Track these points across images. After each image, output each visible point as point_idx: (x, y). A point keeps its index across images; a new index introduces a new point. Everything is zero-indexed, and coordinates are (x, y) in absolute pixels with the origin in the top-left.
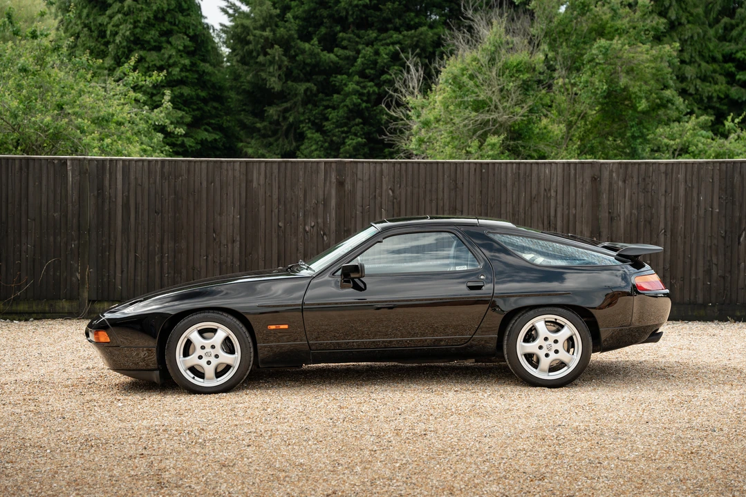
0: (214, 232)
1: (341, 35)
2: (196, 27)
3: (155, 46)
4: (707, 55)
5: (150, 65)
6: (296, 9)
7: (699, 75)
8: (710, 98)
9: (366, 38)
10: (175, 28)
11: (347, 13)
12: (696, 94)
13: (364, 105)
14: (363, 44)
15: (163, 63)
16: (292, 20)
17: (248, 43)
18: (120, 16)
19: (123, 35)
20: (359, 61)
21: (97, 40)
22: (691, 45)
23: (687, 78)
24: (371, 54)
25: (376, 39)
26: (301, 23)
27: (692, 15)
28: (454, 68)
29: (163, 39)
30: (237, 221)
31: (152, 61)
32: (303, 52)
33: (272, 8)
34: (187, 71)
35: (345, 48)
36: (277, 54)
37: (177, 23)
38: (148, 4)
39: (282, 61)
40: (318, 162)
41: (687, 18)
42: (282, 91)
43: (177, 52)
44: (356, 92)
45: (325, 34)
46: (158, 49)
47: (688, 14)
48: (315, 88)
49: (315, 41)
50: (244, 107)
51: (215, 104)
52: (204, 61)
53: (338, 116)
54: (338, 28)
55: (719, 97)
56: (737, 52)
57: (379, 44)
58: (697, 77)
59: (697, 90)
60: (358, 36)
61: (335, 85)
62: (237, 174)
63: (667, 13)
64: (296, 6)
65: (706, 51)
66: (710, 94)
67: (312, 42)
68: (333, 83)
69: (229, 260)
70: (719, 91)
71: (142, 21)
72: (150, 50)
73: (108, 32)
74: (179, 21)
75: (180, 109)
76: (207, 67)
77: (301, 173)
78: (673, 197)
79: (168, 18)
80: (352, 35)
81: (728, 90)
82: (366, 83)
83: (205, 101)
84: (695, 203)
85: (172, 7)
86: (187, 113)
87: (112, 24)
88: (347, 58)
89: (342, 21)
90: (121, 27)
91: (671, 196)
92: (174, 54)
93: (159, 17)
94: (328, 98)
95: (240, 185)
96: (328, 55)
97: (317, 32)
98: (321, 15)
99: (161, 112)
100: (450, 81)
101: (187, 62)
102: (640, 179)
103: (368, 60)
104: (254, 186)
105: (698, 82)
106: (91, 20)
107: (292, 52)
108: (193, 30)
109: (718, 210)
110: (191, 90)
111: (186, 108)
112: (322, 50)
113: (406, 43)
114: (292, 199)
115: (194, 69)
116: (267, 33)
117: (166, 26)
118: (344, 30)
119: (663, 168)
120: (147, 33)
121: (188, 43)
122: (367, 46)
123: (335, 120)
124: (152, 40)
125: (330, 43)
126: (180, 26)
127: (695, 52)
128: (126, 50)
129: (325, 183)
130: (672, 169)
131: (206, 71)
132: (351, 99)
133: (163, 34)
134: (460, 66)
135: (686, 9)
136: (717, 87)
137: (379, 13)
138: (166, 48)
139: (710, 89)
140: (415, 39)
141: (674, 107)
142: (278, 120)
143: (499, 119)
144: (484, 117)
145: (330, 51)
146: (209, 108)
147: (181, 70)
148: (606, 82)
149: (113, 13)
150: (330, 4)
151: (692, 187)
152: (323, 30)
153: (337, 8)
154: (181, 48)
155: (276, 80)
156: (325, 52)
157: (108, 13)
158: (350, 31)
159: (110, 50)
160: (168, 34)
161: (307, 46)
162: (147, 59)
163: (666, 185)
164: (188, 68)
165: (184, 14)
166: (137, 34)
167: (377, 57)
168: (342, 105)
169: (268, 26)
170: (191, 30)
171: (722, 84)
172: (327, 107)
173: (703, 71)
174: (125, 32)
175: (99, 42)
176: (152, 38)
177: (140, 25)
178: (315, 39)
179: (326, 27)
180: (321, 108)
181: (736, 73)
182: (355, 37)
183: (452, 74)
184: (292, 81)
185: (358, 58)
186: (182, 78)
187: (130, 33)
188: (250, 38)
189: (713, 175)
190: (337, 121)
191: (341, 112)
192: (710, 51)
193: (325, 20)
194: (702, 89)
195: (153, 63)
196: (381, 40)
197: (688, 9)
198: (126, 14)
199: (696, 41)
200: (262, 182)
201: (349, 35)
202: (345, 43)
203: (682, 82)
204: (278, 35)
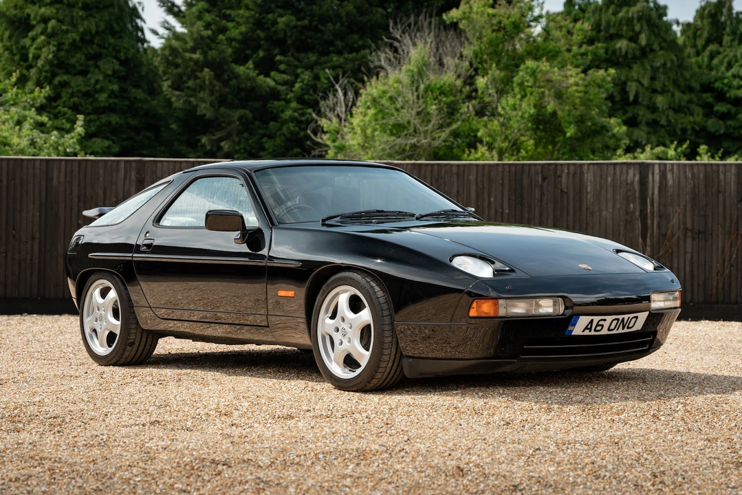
0: (14, 229)
1: (278, 58)
2: (128, 50)
3: (81, 71)
4: (683, 84)
5: (75, 91)
6: (233, 31)
7: (672, 106)
8: (684, 130)
9: (305, 61)
10: (104, 51)
11: (285, 34)
12: (668, 125)
13: (302, 134)
14: (302, 68)
15: (88, 88)
16: (225, 42)
17: (177, 66)
18: (42, 38)
19: (46, 58)
20: (297, 85)
21: (19, 64)
22: (663, 73)
23: (658, 108)
24: (311, 79)
25: (317, 63)
26: (237, 46)
27: (665, 41)
28: (374, 90)
29: (91, 63)
30: (37, 219)
31: (77, 86)
32: (237, 76)
33: (203, 29)
34: (116, 97)
35: (283, 72)
36: (207, 78)
37: (106, 45)
38: (74, 26)
39: (214, 86)
40: (118, 161)
41: (660, 44)
42: (216, 119)
43: (104, 78)
44: (293, 119)
45: (263, 57)
46: (84, 73)
47: (660, 40)
48: (250, 115)
49: (250, 64)
50: (178, 137)
51: (150, 134)
52: (137, 86)
53: (275, 146)
54: (276, 51)
55: (693, 129)
56: (716, 80)
57: (319, 67)
58: (670, 107)
59: (669, 121)
60: (299, 60)
61: (272, 112)
62: (37, 172)
63: (637, 38)
64: (234, 27)
65: (681, 80)
66: (684, 126)
67: (247, 65)
68: (270, 109)
69: (28, 258)
70: (695, 123)
71: (67, 43)
72: (75, 74)
73: (31, 56)
74: (109, 44)
75: (107, 138)
76: (140, 94)
77: (101, 172)
78: (465, 197)
79: (97, 40)
80: (291, 59)
81: (706, 121)
82: (305, 110)
83: (137, 130)
84: (486, 204)
85: (100, 29)
86: (114, 142)
87: (35, 46)
88: (285, 83)
89: (280, 44)
90: (44, 50)
91: (463, 197)
92: (101, 78)
93: (86, 39)
94: (265, 126)
95: (40, 182)
96: (264, 79)
97: (254, 56)
98: (258, 37)
99: (72, 138)
100: (369, 103)
101: (116, 87)
102: (433, 180)
103: (307, 85)
104: (54, 184)
105: (671, 113)
106: (13, 42)
107: (226, 77)
108: (125, 54)
109: (507, 211)
110: (120, 118)
111: (114, 138)
112: (258, 75)
113: (347, 66)
114: (92, 197)
115: (125, 95)
116: (197, 56)
117: (93, 49)
118: (283, 53)
119: (455, 170)
120: (73, 57)
121: (117, 67)
122: (306, 70)
123: (270, 150)
124: (77, 65)
125: (266, 67)
126: (110, 49)
127: (669, 81)
128: (49, 75)
129: (124, 182)
130: (464, 170)
131: (139, 97)
132: (288, 128)
133: (89, 57)
134: (381, 88)
135: (659, 34)
136: (691, 119)
137: (319, 35)
138: (93, 73)
139: (683, 120)
140: (357, 63)
141: (610, 134)
142: (211, 150)
143: (419, 144)
144: (402, 142)
145: (267, 75)
146: (141, 138)
147: (109, 96)
148: (535, 106)
149: (37, 35)
150: (266, 26)
151: (483, 188)
152: (261, 53)
153: (274, 29)
154: (110, 73)
155: (207, 105)
156: (261, 77)
157: (31, 34)
158: (289, 54)
159: (31, 74)
160: (96, 57)
161: (241, 69)
162: (72, 84)
163: (458, 187)
164: (118, 94)
165: (117, 36)
166: (61, 57)
167: (317, 82)
168: (278, 133)
169: (199, 48)
170: (122, 54)
171: (698, 115)
172: (264, 135)
173: (677, 101)
174: (48, 55)
175: (21, 66)
176: (77, 62)
177: (65, 47)
178: (250, 62)
179: (265, 50)
180: (258, 137)
181: (714, 103)
182: (293, 60)
183: (372, 95)
184: (226, 108)
185: (296, 82)
186: (110, 105)
187: (54, 56)
188: (179, 61)
189: (503, 176)
190: (274, 151)
191: (278, 141)
192: (686, 80)
193: (262, 42)
194: (675, 120)
195: (78, 88)
196: (320, 64)
197: (662, 34)
198: (50, 36)
199: (670, 69)
200: (62, 180)
201: (286, 59)
202: (282, 67)
203: (653, 112)
204: (209, 58)
